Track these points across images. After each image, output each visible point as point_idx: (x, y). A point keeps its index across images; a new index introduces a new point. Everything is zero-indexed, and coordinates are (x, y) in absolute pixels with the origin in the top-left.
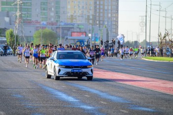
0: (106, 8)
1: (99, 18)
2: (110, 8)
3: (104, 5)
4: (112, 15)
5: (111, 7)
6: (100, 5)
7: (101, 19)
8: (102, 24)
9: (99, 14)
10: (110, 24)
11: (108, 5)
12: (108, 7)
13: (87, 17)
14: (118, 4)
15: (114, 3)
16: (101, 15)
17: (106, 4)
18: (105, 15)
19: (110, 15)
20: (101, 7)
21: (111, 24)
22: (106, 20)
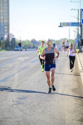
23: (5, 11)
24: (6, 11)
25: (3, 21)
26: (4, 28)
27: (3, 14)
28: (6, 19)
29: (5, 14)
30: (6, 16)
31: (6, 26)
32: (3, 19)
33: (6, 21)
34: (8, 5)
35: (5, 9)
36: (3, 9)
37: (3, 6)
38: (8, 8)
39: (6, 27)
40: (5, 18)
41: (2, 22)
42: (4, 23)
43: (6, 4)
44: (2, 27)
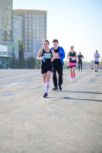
0: (34, 28)
1: (28, 38)
2: (38, 28)
3: (32, 26)
4: (40, 35)
5: (40, 28)
6: (28, 25)
7: (30, 38)
8: (30, 44)
9: (28, 34)
10: (38, 43)
11: (36, 26)
12: (36, 28)
13: (3, 33)
14: (46, 25)
15: (43, 24)
16: (30, 35)
17: (34, 25)
18: (34, 35)
19: (38, 35)
20: (30, 27)
21: (40, 44)
22: (34, 40)
23: (41, 27)
24: (43, 28)
25: (40, 39)
26: (40, 46)
27: (40, 31)
28: (42, 37)
29: (42, 31)
30: (42, 33)
32: (40, 37)
33: (43, 39)
34: (45, 21)
35: (42, 26)
36: (40, 26)
37: (40, 22)
38: (45, 25)
40: (41, 36)
41: (38, 40)
42: (40, 41)
43: (43, 20)
44: (38, 46)
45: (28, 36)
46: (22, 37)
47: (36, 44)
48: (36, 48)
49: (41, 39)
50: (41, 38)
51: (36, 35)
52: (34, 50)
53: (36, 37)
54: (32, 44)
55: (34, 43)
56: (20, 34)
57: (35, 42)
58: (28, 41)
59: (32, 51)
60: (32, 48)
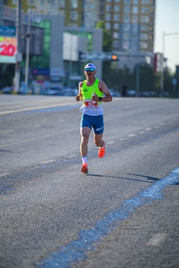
1: (112, 17)
4: (140, 9)
7: (116, 18)
8: (116, 31)
9: (112, 8)
10: (135, 30)
16: (117, 9)
18: (126, 10)
19: (135, 10)
21: (139, 32)
22: (126, 21)
25: (139, 18)
26: (139, 36)
28: (145, 15)
30: (145, 5)
31: (144, 32)
32: (139, 15)
33: (147, 20)
39: (146, 37)
40: (143, 11)
41: (135, 21)
42: (139, 24)
44: (134, 35)
45: (112, 13)
46: (98, 12)
47: (131, 32)
48: (130, 41)
49: (142, 20)
50: (142, 17)
51: (131, 9)
52: (126, 46)
53: (131, 14)
54: (120, 31)
55: (127, 29)
56: (93, 7)
57: (129, 26)
58: (112, 23)
59: (120, 48)
60: (120, 40)
